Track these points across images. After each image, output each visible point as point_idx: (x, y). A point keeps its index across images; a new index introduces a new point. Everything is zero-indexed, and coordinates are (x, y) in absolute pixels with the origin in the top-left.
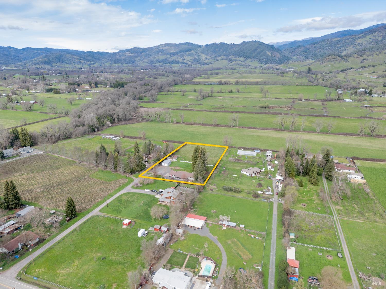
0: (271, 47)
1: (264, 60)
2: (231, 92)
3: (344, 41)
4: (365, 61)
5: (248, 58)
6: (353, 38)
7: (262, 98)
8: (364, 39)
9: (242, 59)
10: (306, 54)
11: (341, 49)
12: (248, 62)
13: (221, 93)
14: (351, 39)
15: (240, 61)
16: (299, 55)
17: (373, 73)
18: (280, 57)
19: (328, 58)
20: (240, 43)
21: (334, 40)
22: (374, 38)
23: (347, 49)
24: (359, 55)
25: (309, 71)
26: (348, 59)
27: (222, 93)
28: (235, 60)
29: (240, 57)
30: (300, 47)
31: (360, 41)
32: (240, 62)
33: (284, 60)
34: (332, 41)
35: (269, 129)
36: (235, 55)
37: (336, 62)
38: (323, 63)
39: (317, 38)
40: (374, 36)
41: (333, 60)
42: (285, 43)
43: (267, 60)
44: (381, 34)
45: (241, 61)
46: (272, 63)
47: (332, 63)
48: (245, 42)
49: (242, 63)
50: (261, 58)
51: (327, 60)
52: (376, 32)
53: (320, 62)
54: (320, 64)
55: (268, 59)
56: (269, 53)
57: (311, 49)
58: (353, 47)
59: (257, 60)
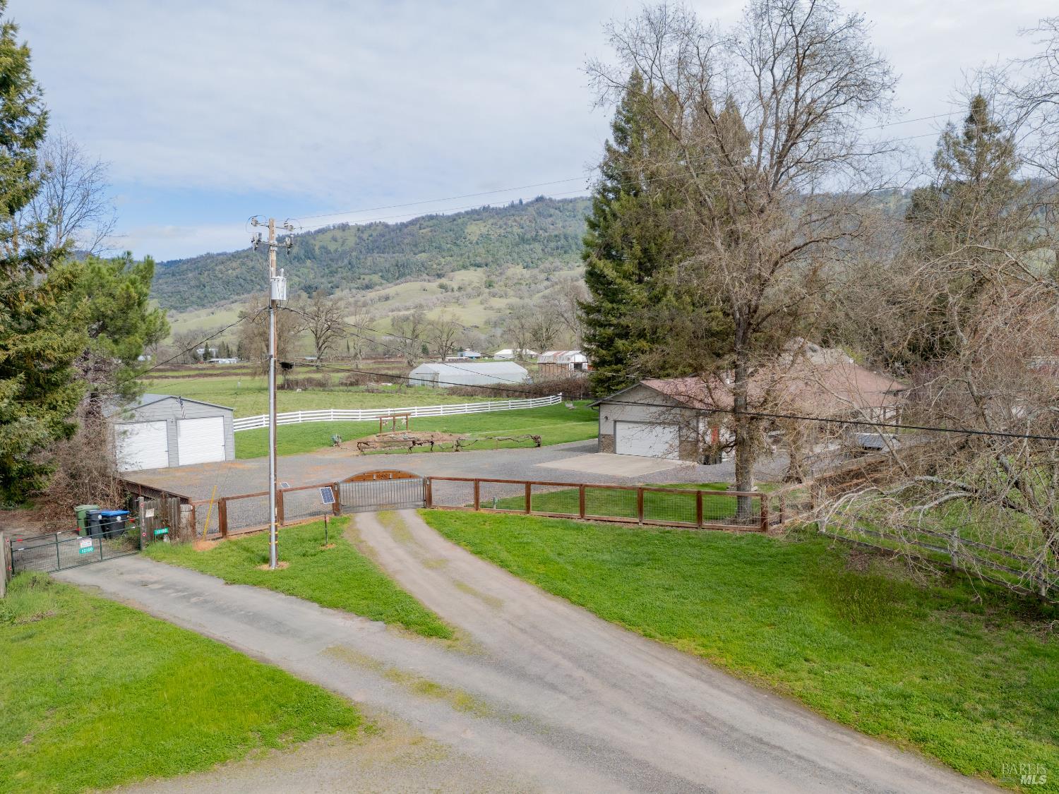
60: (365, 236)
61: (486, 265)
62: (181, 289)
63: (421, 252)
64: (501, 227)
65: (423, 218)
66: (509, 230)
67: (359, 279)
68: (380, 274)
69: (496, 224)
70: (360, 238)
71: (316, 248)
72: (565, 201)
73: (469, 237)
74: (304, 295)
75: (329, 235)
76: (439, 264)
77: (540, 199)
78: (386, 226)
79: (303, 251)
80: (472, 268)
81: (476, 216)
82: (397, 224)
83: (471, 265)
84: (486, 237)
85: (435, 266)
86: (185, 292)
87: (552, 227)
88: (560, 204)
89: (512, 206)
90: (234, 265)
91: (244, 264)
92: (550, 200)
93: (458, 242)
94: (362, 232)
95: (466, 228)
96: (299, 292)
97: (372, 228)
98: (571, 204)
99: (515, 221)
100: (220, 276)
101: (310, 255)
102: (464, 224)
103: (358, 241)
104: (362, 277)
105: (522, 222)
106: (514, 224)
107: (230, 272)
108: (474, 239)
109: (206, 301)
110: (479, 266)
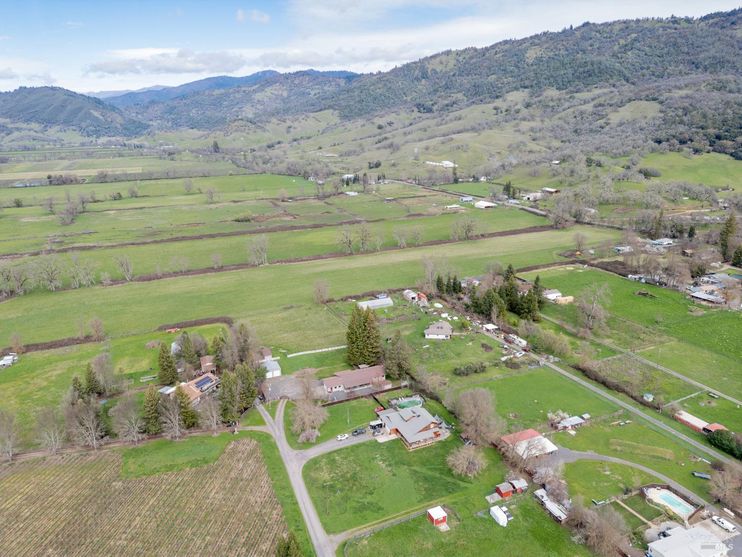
0: (96, 102)
1: (92, 128)
2: (118, 197)
3: (232, 95)
4: (291, 129)
5: (49, 125)
6: (245, 90)
7: (207, 203)
8: (263, 93)
9: (34, 126)
10: (173, 116)
11: (234, 109)
12: (53, 132)
13: (95, 202)
14: (242, 93)
15: (32, 131)
16: (160, 119)
17: (320, 148)
18: (123, 121)
19: (234, 125)
20: (12, 90)
21: (214, 93)
22: (276, 93)
23: (243, 109)
24: (280, 120)
25: (216, 148)
26: (265, 127)
27: (98, 201)
28: (18, 129)
29: (27, 121)
30: (155, 103)
31: (258, 96)
32: (32, 133)
33: (135, 128)
34: (212, 95)
35: (324, 256)
36: (11, 117)
37: (250, 132)
38: (229, 133)
39: (174, 88)
40: (275, 90)
41: (243, 128)
42: (113, 95)
43: (98, 128)
44: (283, 86)
45: (36, 132)
46: (112, 134)
47: (244, 134)
48: (25, 88)
49: (40, 135)
50: (83, 125)
51: (234, 129)
52: (276, 83)
53: (222, 133)
54: (224, 136)
55: (99, 126)
56: (96, 114)
57: (180, 109)
58: (253, 106)
59: (74, 127)
60: (461, 59)
61: (532, 87)
62: (351, 103)
63: (493, 74)
64: (552, 50)
65: (500, 43)
66: (557, 53)
67: (450, 97)
68: (463, 93)
69: (549, 48)
70: (457, 60)
71: (429, 70)
72: (606, 24)
73: (527, 60)
74: (416, 110)
75: (438, 59)
76: (502, 84)
77: (587, 24)
78: (475, 50)
79: (421, 74)
80: (522, 89)
81: (537, 41)
82: (482, 48)
83: (521, 87)
84: (539, 60)
85: (500, 85)
86: (352, 105)
87: (590, 48)
88: (601, 27)
89: (564, 31)
90: (380, 86)
91: (385, 85)
92: (594, 24)
93: (519, 65)
94: (460, 56)
95: (526, 53)
96: (413, 108)
97: (466, 52)
98: (609, 27)
99: (563, 45)
100: (372, 93)
101: (425, 76)
102: (526, 49)
103: (456, 63)
104: (452, 95)
105: (568, 46)
106: (561, 47)
107: (378, 90)
108: (530, 61)
109: (363, 112)
110: (526, 87)
